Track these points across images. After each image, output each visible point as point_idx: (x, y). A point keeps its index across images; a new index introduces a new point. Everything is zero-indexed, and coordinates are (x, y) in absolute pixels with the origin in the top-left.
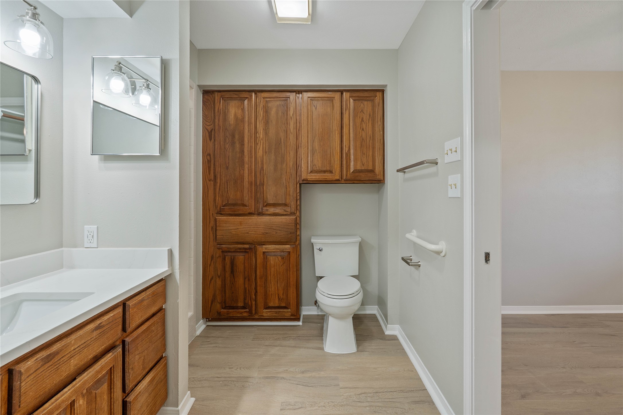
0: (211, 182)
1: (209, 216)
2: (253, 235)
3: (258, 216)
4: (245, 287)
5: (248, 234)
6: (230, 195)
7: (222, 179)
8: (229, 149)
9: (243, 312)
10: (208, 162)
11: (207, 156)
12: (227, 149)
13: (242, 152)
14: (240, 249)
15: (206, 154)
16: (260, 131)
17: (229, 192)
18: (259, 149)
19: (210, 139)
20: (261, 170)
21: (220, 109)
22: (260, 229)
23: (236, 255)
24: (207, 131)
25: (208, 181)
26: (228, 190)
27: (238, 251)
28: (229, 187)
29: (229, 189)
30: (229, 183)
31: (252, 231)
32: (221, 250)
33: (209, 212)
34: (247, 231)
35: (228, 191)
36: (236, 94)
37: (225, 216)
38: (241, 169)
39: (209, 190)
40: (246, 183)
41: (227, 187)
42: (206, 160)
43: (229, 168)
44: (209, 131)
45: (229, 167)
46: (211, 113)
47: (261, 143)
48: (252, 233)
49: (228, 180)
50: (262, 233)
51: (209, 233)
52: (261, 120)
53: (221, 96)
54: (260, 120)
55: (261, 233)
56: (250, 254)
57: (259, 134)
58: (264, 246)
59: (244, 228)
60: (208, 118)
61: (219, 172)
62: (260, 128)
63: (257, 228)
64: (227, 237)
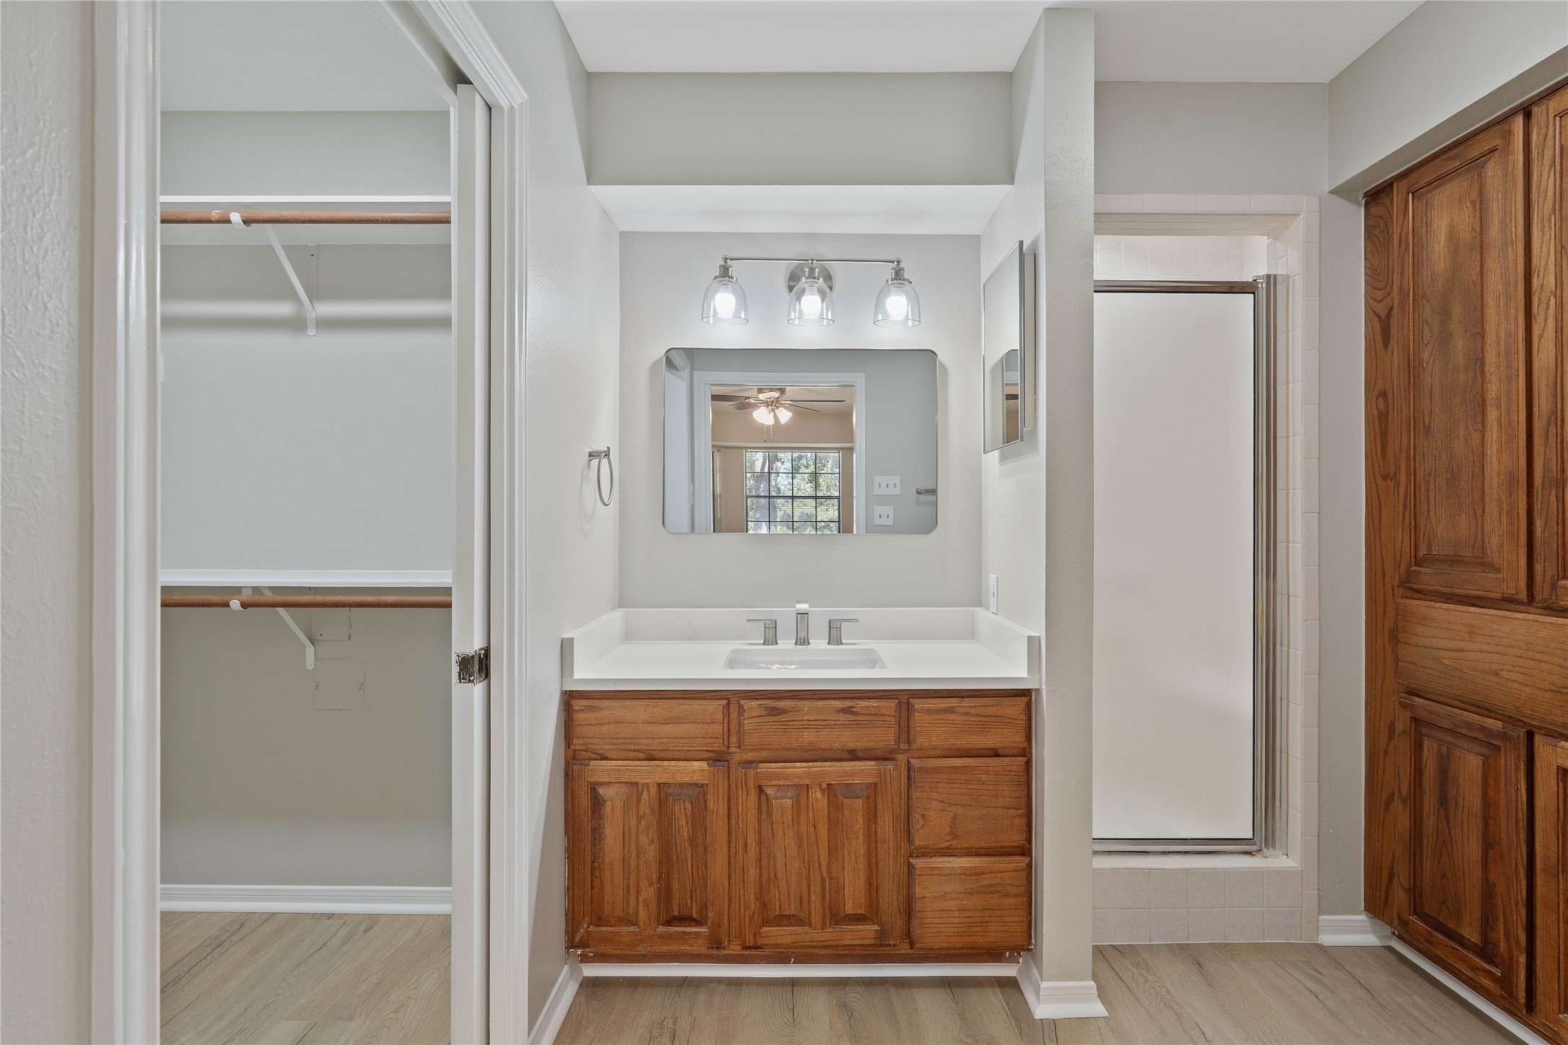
0: (1389, 481)
1: (1384, 593)
2: (1515, 685)
3: (1546, 612)
4: (1488, 880)
5: (1495, 679)
6: (1435, 527)
7: (1415, 470)
8: (1431, 362)
9: (1479, 970)
10: (1379, 417)
11: (1377, 399)
12: (1427, 363)
13: (1479, 363)
14: (1470, 726)
15: (1375, 395)
16: (1543, 263)
17: (1432, 514)
18: (1541, 336)
19: (1384, 344)
20: (1549, 423)
21: (1407, 235)
22: (1545, 666)
23: (1456, 746)
24: (1376, 319)
25: (1381, 478)
26: (1428, 507)
27: (1464, 731)
28: (1431, 499)
29: (1432, 504)
30: (1432, 485)
31: (1511, 668)
32: (1409, 714)
33: (1383, 579)
34: (1494, 667)
35: (1428, 511)
36: (1453, 158)
37: (1427, 597)
38: (1471, 428)
39: (1383, 507)
40: (1491, 478)
41: (1428, 496)
42: (1376, 411)
43: (1432, 430)
44: (1383, 317)
45: (1432, 426)
46: (1386, 259)
47: (1547, 309)
48: (1513, 676)
49: (1429, 474)
50: (1553, 688)
51: (1384, 647)
52: (1546, 216)
53: (1409, 188)
54: (1543, 218)
55: (1548, 687)
56: (1506, 760)
57: (1541, 273)
58: (1563, 743)
59: (1482, 651)
60: (1381, 278)
61: (1404, 448)
62: (1545, 249)
63: (1531, 662)
64: (1428, 671)
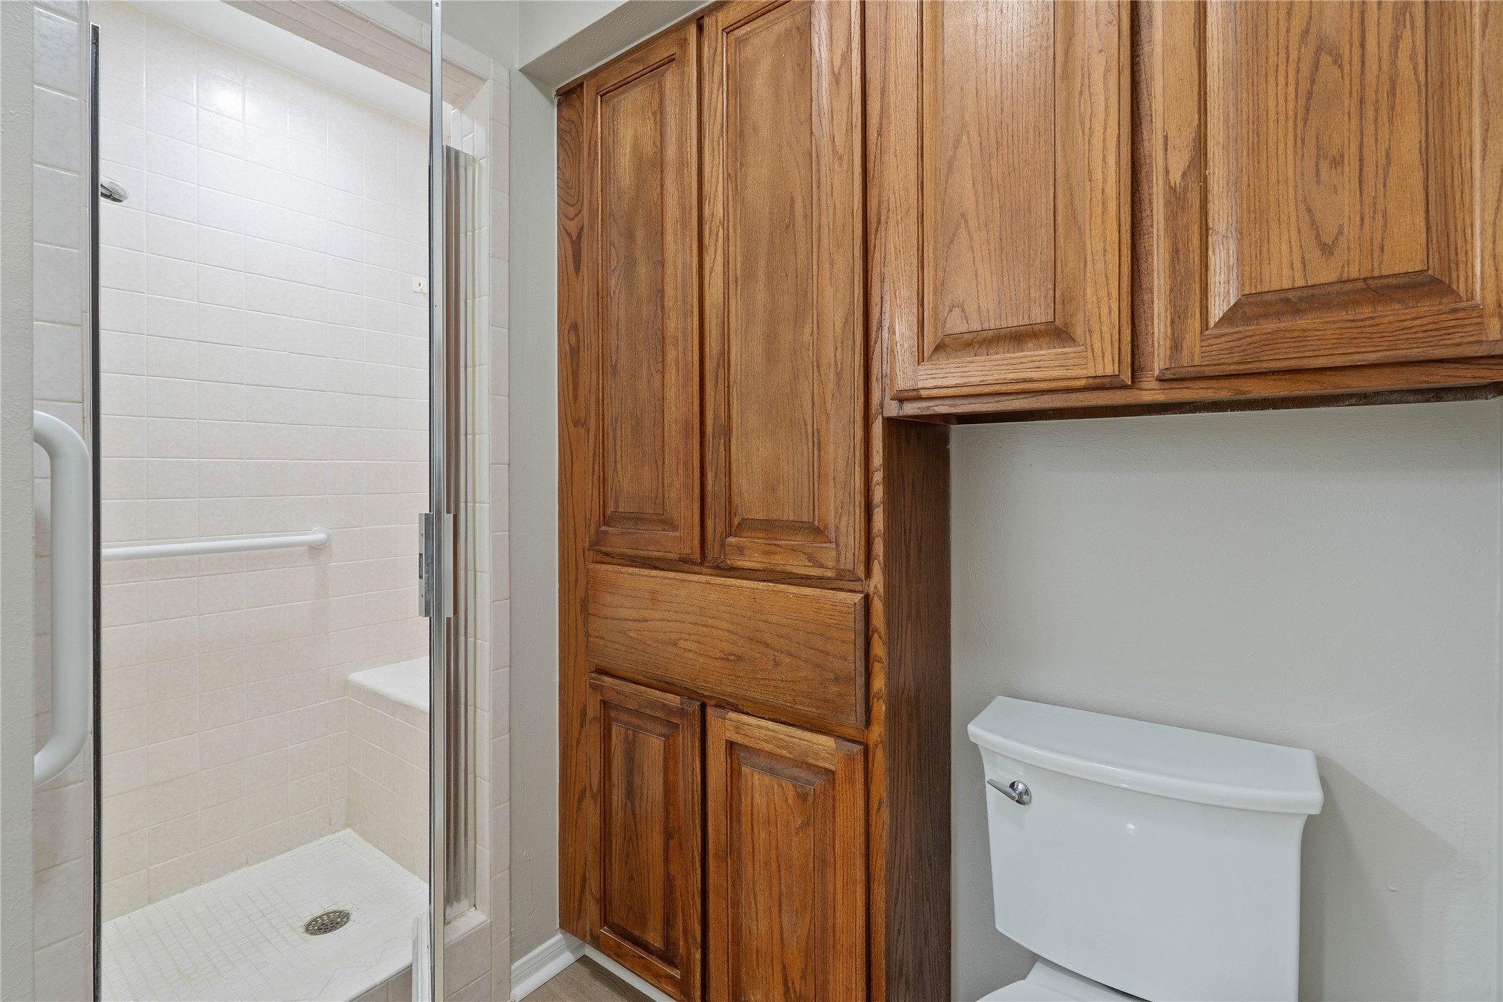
0: (580, 428)
1: (576, 558)
2: (691, 655)
3: (715, 572)
4: (669, 873)
5: (674, 650)
6: (621, 480)
7: (603, 415)
8: (617, 291)
9: (661, 976)
10: (571, 350)
11: (569, 333)
12: (614, 291)
13: (659, 294)
14: (652, 704)
15: (567, 327)
16: (713, 189)
17: (619, 465)
18: (712, 269)
19: (575, 268)
20: (718, 365)
21: (596, 143)
22: (715, 632)
23: (640, 728)
24: (568, 240)
25: (572, 424)
26: (615, 458)
27: (648, 711)
28: (618, 448)
29: (619, 454)
30: (618, 432)
31: (687, 637)
32: (599, 697)
33: (575, 541)
34: (674, 636)
35: (616, 462)
36: (637, 61)
37: (615, 561)
38: (652, 368)
39: (574, 457)
40: (670, 425)
41: (615, 445)
42: (568, 346)
43: (618, 370)
44: (574, 238)
45: (619, 365)
46: (577, 171)
47: (717, 240)
48: (689, 645)
49: (616, 420)
50: (723, 656)
51: (576, 620)
52: (716, 139)
53: (598, 88)
54: (713, 140)
55: (719, 655)
56: (683, 738)
57: (712, 200)
58: (730, 713)
59: (663, 620)
60: (572, 192)
61: (593, 389)
62: (714, 173)
63: (704, 629)
64: (615, 646)
